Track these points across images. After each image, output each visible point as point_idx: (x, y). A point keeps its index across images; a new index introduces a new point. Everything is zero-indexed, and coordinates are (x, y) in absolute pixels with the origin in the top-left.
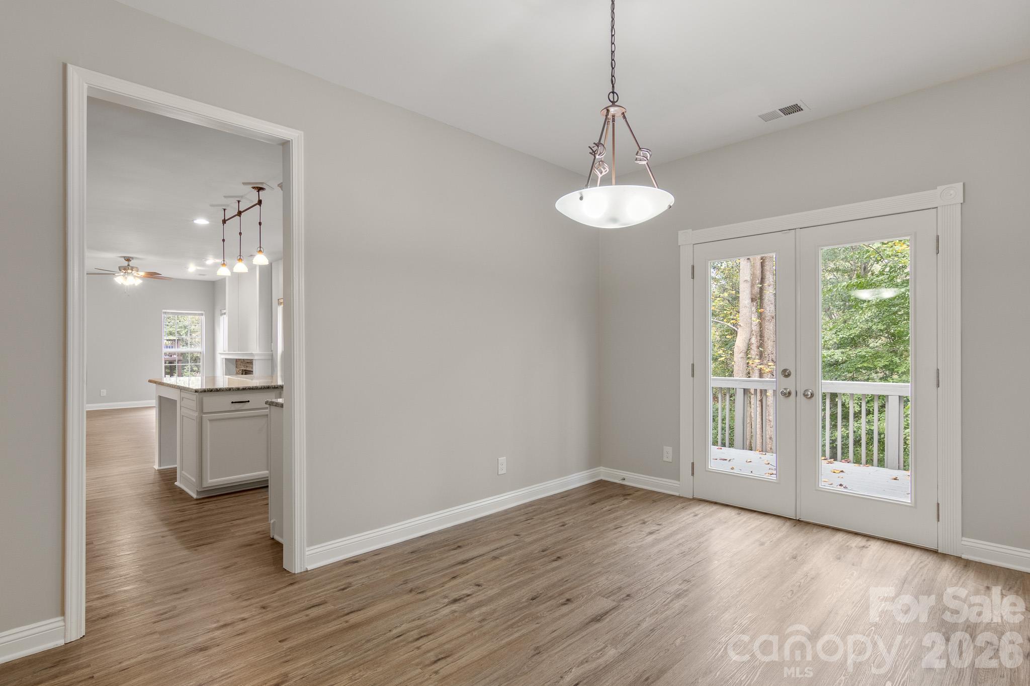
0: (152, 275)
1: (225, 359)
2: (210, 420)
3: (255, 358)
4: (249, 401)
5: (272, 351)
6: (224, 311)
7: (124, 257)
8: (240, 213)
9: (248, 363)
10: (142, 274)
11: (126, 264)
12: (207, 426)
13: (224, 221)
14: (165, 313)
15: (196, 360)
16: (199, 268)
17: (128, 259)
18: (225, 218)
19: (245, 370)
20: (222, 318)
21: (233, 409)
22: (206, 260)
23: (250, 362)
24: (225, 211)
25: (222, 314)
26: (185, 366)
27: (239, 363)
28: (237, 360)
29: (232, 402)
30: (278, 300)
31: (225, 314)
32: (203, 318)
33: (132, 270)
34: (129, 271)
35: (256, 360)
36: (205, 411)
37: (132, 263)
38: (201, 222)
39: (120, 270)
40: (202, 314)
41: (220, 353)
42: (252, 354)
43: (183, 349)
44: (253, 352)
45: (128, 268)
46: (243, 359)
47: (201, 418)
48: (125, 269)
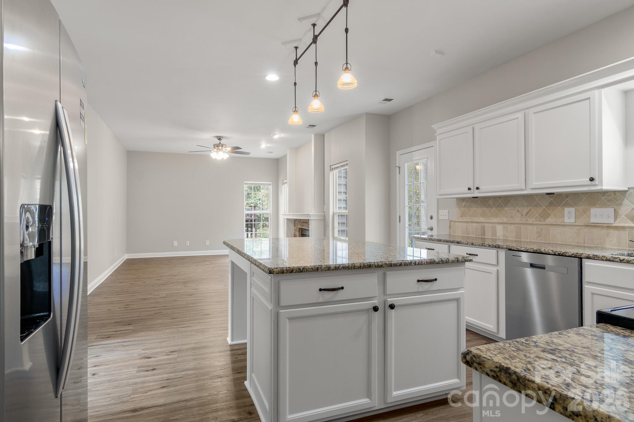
0: (236, 149)
1: (287, 219)
2: (291, 319)
3: (311, 219)
4: (342, 288)
5: (324, 212)
6: (285, 181)
7: (217, 137)
8: (315, 39)
9: (303, 222)
10: (229, 149)
11: (218, 142)
12: (286, 327)
13: (296, 62)
14: (246, 184)
15: (267, 219)
16: (268, 145)
17: (220, 138)
18: (296, 58)
19: (301, 228)
20: (283, 186)
21: (321, 300)
22: (274, 135)
23: (306, 222)
24: (296, 50)
25: (283, 184)
26: (259, 224)
27: (297, 222)
28: (295, 220)
29: (321, 290)
30: (330, 166)
31: (286, 183)
32: (271, 187)
33: (222, 147)
34: (220, 148)
35: (311, 220)
36: (283, 304)
37: (223, 142)
38: (272, 77)
39: (214, 148)
40: (270, 184)
41: (283, 214)
42: (309, 214)
43: (257, 212)
44: (310, 214)
45: (220, 146)
46: (300, 219)
47: (277, 315)
48: (217, 146)
